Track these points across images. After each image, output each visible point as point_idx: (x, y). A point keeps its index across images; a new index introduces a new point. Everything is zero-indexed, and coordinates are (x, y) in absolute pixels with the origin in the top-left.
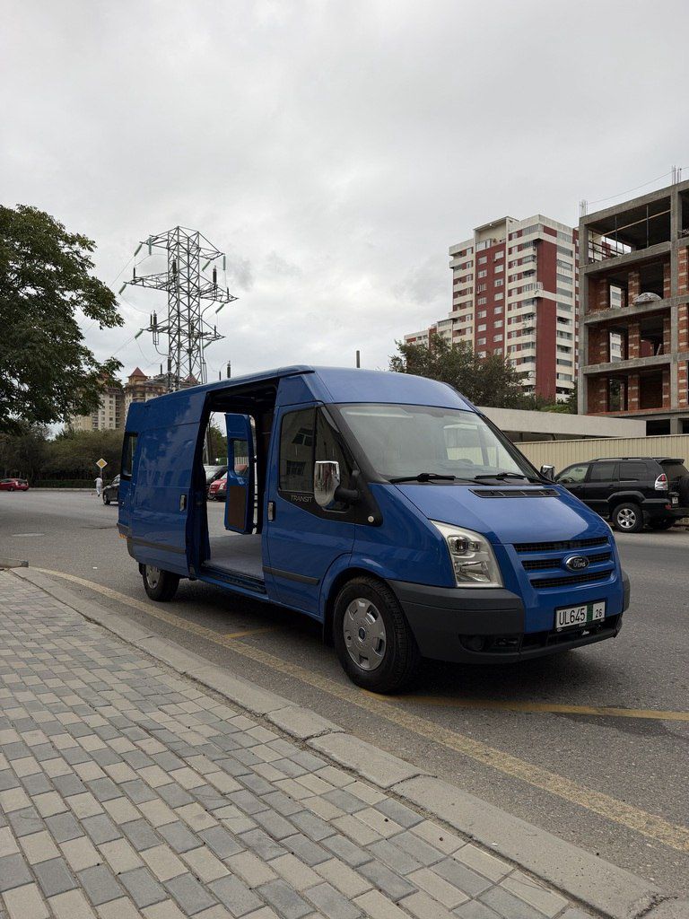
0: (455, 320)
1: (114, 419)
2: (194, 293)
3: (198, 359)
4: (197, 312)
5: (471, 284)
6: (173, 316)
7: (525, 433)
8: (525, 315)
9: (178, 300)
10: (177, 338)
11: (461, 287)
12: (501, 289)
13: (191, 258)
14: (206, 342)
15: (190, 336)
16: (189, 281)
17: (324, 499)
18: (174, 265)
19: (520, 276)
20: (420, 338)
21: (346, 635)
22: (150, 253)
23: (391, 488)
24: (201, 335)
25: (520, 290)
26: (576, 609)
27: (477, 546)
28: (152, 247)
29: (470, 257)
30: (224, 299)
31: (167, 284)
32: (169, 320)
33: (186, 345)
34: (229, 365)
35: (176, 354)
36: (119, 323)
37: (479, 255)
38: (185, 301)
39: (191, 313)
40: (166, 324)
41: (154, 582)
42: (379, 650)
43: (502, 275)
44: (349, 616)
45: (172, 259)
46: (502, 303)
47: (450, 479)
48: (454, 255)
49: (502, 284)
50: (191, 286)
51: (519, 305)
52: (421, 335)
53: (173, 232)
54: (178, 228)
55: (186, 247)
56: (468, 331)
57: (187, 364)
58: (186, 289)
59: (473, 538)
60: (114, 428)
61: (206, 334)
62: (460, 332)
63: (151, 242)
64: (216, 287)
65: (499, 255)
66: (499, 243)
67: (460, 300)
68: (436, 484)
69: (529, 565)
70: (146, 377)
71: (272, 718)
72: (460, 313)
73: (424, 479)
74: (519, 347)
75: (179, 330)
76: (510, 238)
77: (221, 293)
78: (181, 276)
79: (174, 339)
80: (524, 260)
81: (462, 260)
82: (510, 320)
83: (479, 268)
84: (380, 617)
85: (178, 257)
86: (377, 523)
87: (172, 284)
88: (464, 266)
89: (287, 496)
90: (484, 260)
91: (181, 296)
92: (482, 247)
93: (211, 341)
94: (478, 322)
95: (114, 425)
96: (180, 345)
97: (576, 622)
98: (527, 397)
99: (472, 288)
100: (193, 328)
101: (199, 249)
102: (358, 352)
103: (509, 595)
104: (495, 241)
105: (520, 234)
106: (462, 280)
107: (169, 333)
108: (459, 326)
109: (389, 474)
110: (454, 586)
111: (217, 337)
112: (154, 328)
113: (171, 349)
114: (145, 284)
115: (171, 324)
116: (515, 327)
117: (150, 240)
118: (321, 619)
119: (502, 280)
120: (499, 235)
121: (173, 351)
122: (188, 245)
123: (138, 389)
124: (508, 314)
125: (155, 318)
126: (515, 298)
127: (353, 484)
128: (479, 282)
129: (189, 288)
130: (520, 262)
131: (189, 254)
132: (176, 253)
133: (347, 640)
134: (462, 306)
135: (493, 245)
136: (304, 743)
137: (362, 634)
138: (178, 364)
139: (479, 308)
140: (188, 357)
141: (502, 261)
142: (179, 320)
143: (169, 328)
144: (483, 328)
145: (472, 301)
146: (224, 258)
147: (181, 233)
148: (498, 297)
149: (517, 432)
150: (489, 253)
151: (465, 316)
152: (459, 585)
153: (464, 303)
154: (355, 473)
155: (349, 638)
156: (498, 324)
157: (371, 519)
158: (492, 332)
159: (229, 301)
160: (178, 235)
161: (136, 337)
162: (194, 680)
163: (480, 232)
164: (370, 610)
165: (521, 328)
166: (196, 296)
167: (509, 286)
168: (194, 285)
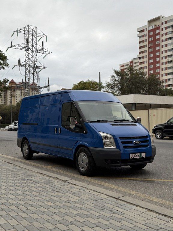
0: (140, 58)
1: (3, 100)
2: (35, 51)
3: (37, 77)
4: (36, 58)
5: (146, 43)
6: (27, 60)
7: (162, 104)
8: (169, 56)
9: (29, 54)
10: (28, 69)
11: (142, 44)
12: (159, 45)
13: (33, 37)
14: (39, 70)
15: (33, 68)
16: (33, 46)
17: (73, 127)
18: (27, 40)
19: (166, 40)
20: (126, 65)
21: (79, 162)
22: (18, 36)
23: (90, 124)
24: (38, 67)
25: (166, 45)
26: (136, 154)
27: (110, 138)
28: (18, 33)
29: (146, 32)
30: (47, 53)
31: (24, 47)
32: (25, 61)
33: (32, 71)
34: (49, 79)
35: (28, 75)
36: (8, 66)
37: (150, 31)
38: (31, 54)
39: (34, 59)
40: (24, 63)
41: (26, 154)
42: (86, 165)
43: (159, 39)
44: (80, 157)
45: (26, 38)
46: (159, 51)
47: (106, 121)
48: (139, 32)
49: (159, 43)
50: (34, 48)
51: (166, 51)
52: (127, 64)
53: (26, 27)
54: (28, 26)
55: (31, 33)
56: (145, 63)
57: (32, 79)
58: (32, 49)
59: (109, 136)
60: (3, 104)
61: (40, 67)
62: (142, 63)
63: (18, 31)
64: (43, 48)
65: (158, 31)
66: (158, 26)
67: (142, 50)
68: (102, 122)
69: (123, 143)
70: (16, 83)
71: (58, 178)
72: (142, 55)
73: (99, 121)
74: (166, 69)
75: (29, 65)
76: (162, 24)
77: (45, 51)
78: (30, 44)
79: (27, 69)
80: (168, 33)
81: (142, 34)
82: (162, 58)
83: (150, 37)
84: (87, 157)
85: (29, 37)
86: (86, 133)
87: (26, 48)
88: (143, 36)
89: (64, 126)
90: (151, 33)
91: (30, 52)
92: (151, 28)
93: (41, 69)
94: (150, 58)
95: (3, 102)
96: (29, 71)
97: (136, 157)
98: (169, 89)
99: (147, 45)
100: (34, 64)
101: (36, 33)
102: (100, 72)
103: (117, 150)
104: (156, 26)
105: (166, 22)
106: (143, 41)
107: (25, 67)
108: (141, 60)
109: (90, 120)
110: (104, 148)
111: (43, 68)
112: (20, 65)
113: (26, 73)
114: (16, 48)
115: (26, 63)
116: (165, 60)
117: (18, 30)
118: (73, 159)
119: (159, 42)
120: (158, 23)
121: (27, 74)
122: (32, 32)
123: (13, 88)
124: (162, 55)
125: (20, 61)
126: (165, 49)
127: (80, 123)
128: (150, 42)
129: (33, 49)
130: (166, 34)
131: (32, 35)
132: (27, 35)
133: (79, 164)
134: (143, 52)
135: (155, 27)
136: (65, 181)
137: (83, 162)
138: (29, 79)
139: (150, 53)
140: (32, 76)
141: (159, 34)
142: (29, 62)
143: (25, 65)
144: (151, 61)
145: (147, 50)
146: (46, 37)
147: (29, 27)
148: (158, 48)
149: (159, 104)
150: (154, 30)
151: (144, 56)
152: (105, 147)
153: (144, 51)
154: (81, 120)
155: (80, 163)
156: (158, 59)
157: (84, 132)
158: (155, 62)
159: (48, 53)
160: (28, 28)
161: (13, 68)
162: (40, 173)
163: (150, 22)
164: (84, 155)
165: (167, 61)
166: (36, 52)
167: (162, 44)
168: (35, 48)
